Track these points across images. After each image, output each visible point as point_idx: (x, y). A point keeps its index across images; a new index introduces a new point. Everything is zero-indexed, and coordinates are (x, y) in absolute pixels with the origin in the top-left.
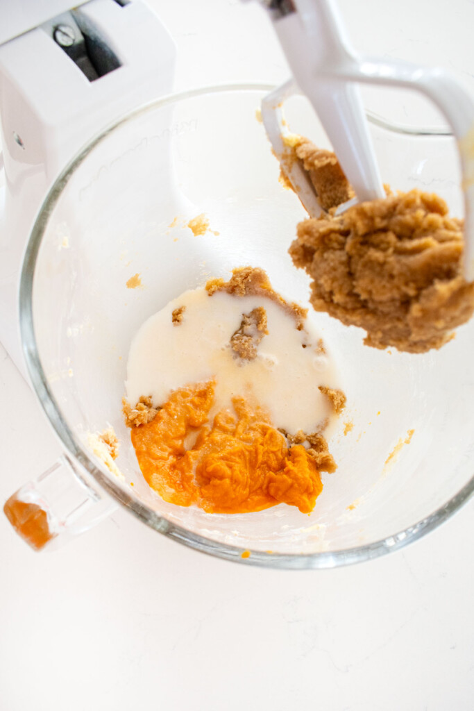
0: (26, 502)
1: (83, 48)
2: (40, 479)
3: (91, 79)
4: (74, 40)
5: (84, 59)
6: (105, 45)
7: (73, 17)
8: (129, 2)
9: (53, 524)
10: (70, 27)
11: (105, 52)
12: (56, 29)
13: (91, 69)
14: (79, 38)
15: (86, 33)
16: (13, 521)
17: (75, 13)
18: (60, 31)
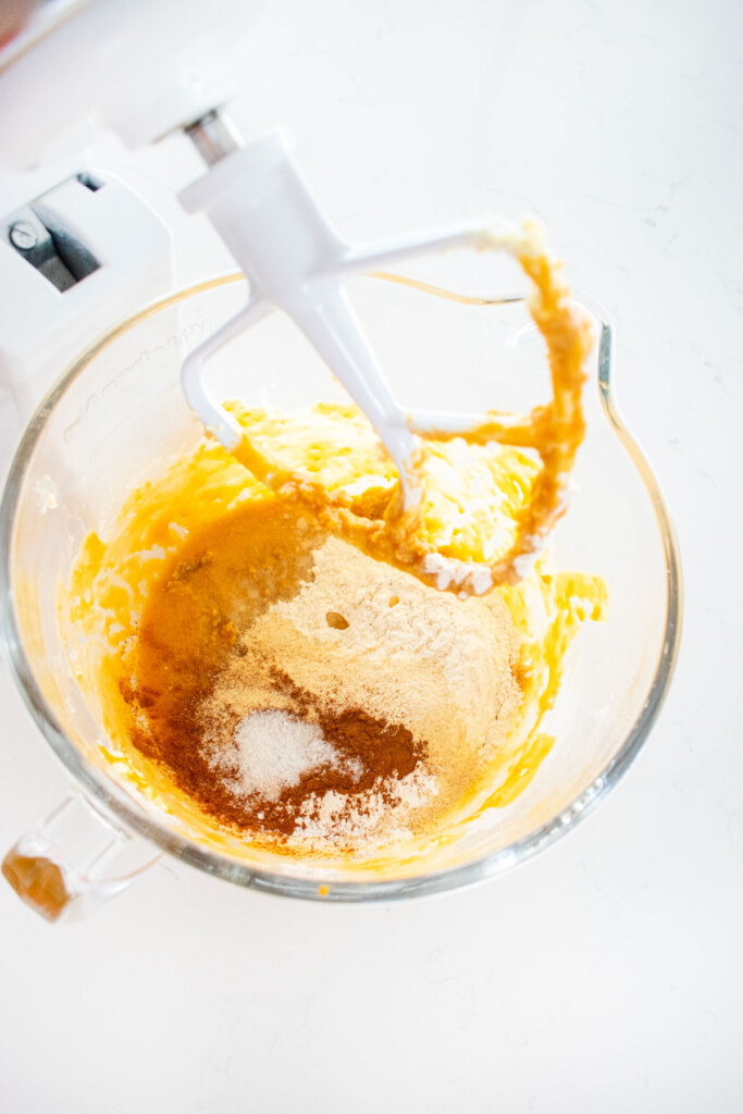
0: (31, 854)
1: (52, 248)
2: (48, 821)
3: (63, 288)
4: (37, 241)
5: (54, 261)
6: (77, 242)
7: (33, 210)
8: (104, 184)
9: (71, 882)
10: (31, 224)
11: (78, 250)
12: (12, 230)
13: (63, 272)
14: (44, 237)
15: (53, 229)
16: (15, 883)
17: (35, 206)
18: (18, 230)
